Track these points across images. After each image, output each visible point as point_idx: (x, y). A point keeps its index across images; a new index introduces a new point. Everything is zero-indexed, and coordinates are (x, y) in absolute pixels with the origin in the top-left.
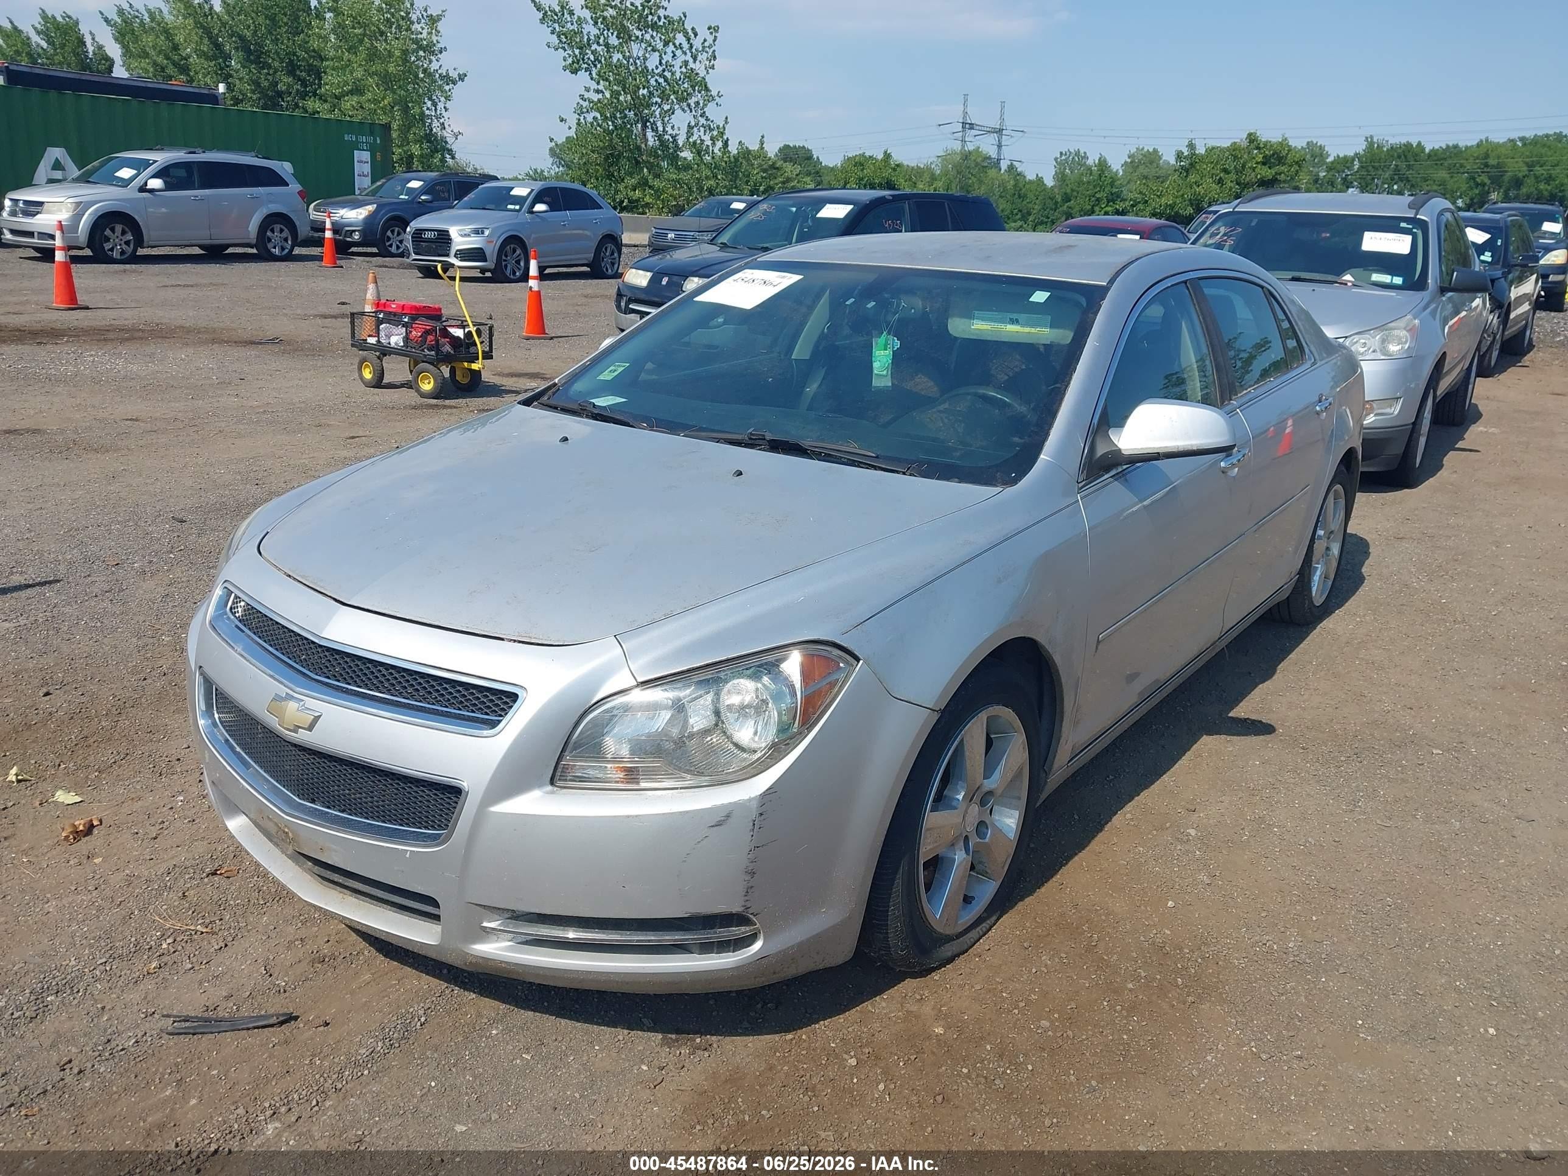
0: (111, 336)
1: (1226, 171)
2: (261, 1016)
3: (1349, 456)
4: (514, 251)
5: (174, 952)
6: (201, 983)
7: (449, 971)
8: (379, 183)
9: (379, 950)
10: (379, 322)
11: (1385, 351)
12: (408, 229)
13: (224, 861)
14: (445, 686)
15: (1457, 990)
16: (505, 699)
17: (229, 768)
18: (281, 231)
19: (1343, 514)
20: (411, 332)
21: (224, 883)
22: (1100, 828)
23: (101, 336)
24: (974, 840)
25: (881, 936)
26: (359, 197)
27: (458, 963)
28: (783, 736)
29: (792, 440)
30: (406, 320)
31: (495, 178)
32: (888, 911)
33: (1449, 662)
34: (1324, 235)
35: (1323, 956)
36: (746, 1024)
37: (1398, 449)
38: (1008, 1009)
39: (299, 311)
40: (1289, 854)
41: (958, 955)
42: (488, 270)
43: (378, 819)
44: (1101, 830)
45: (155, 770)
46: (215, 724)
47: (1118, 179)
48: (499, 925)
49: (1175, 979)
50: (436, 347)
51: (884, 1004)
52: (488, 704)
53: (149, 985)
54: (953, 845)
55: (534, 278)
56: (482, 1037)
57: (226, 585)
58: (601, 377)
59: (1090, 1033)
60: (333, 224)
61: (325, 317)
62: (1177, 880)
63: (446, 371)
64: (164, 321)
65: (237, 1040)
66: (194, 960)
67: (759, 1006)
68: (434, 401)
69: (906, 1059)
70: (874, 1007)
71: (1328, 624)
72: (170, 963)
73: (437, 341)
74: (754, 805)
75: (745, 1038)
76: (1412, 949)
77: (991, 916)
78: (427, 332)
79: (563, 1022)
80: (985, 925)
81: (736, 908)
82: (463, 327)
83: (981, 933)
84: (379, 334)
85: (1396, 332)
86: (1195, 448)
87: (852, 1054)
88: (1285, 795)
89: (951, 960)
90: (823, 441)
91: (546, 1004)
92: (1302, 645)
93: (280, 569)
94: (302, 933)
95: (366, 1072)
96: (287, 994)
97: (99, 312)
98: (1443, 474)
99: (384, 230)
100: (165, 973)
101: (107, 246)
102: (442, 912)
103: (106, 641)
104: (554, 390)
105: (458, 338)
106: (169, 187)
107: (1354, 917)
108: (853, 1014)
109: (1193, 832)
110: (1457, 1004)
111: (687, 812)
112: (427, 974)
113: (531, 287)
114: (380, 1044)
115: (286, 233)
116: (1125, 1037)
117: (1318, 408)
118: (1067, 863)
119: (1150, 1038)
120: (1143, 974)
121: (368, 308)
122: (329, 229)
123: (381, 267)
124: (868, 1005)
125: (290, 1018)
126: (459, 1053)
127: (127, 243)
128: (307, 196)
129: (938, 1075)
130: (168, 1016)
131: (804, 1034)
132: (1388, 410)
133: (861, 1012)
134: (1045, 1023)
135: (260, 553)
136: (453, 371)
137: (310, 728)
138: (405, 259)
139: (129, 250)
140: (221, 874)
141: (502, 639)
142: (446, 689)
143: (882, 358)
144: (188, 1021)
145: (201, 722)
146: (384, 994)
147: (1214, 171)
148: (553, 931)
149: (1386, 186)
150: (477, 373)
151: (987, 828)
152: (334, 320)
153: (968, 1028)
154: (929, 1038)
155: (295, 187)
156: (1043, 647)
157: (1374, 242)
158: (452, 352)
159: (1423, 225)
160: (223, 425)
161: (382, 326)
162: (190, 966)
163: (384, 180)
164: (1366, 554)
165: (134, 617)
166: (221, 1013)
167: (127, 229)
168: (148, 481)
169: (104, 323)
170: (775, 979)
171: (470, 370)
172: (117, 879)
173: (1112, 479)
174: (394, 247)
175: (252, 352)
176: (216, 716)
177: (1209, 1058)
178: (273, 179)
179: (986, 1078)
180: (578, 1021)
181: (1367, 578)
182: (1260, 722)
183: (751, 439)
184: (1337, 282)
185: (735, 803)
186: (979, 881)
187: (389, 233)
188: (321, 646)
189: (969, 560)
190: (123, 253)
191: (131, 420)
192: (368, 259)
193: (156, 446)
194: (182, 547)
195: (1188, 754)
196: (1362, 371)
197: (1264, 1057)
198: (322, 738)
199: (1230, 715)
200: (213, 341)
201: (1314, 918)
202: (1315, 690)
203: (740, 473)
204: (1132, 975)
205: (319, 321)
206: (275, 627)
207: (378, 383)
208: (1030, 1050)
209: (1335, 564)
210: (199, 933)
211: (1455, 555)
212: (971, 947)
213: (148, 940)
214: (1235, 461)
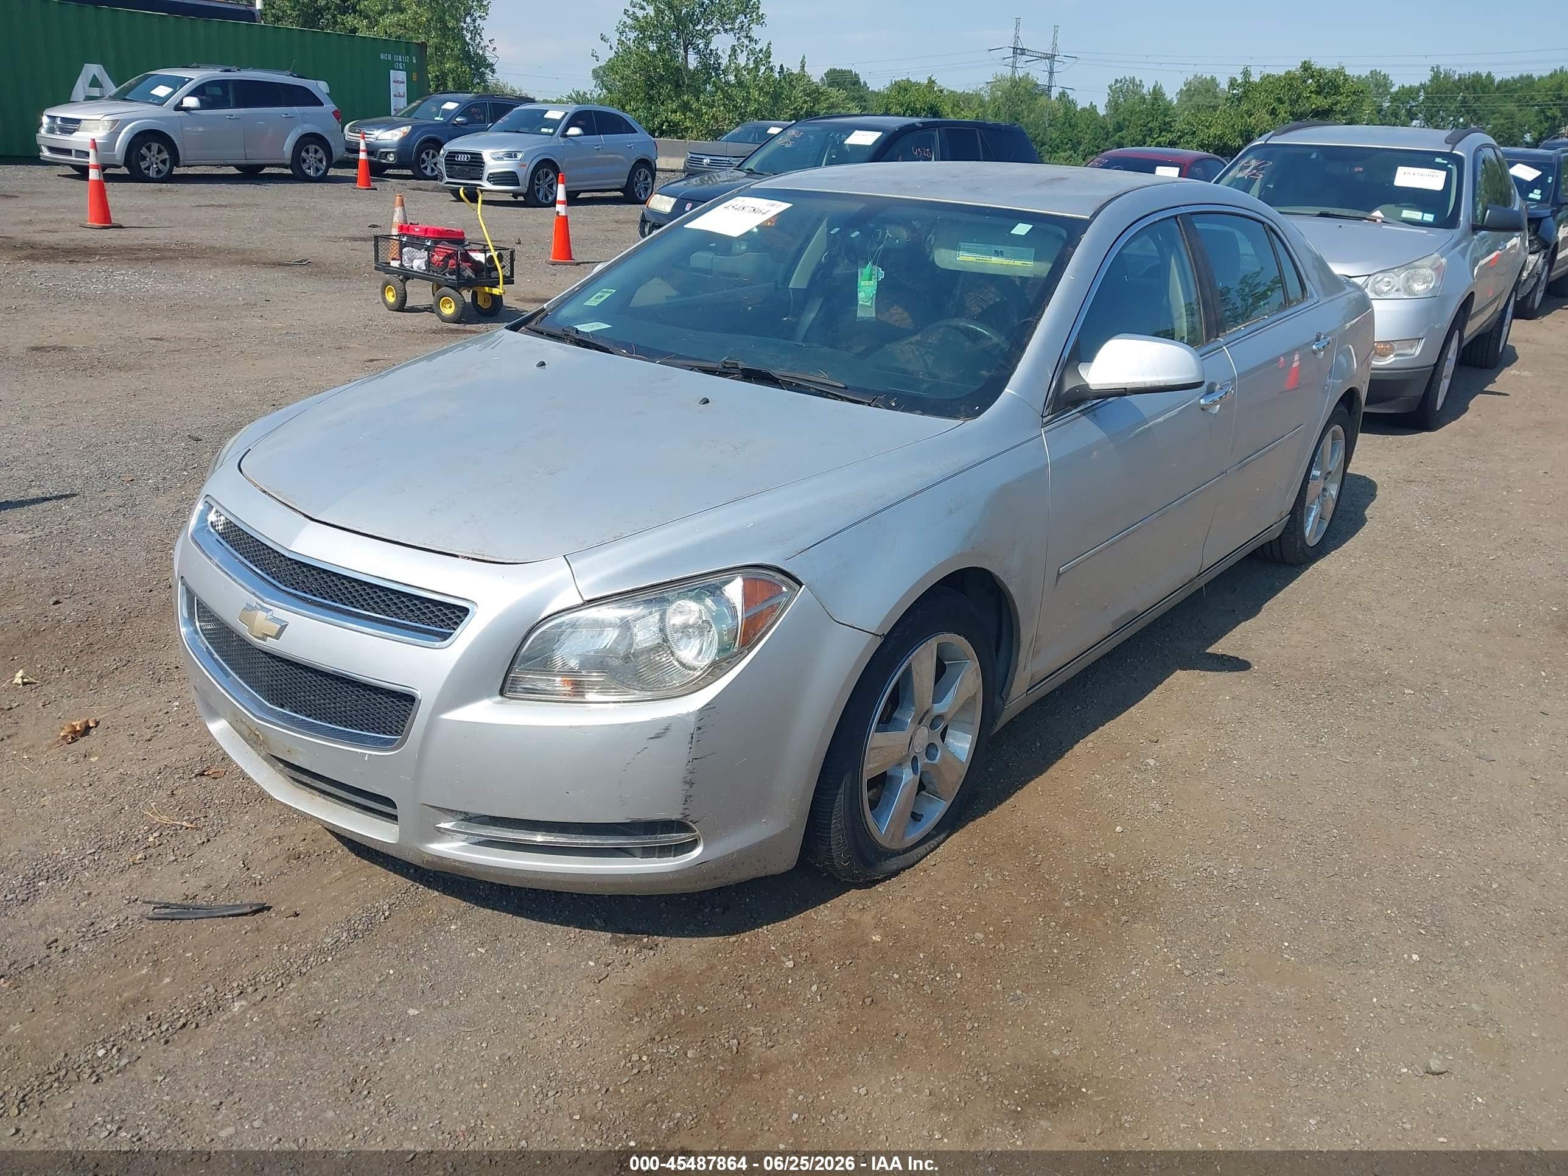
0: (142, 255)
1: (1280, 101)
2: (236, 905)
3: (1349, 397)
4: (547, 175)
5: (160, 845)
6: (182, 873)
7: (416, 871)
8: (414, 104)
9: (352, 850)
10: (403, 246)
11: (1409, 290)
12: (442, 152)
13: (213, 763)
14: (402, 599)
15: (1388, 918)
16: (458, 613)
17: (207, 673)
18: (316, 151)
19: (1342, 454)
20: (433, 256)
21: (211, 783)
22: (1060, 755)
23: (133, 255)
24: (923, 761)
25: (825, 848)
26: (395, 118)
27: (416, 861)
28: (724, 655)
29: (763, 369)
30: (429, 244)
31: (532, 101)
32: (830, 824)
33: (1437, 605)
34: (1356, 169)
35: (1261, 882)
36: (692, 927)
37: (1418, 390)
38: (945, 920)
39: (329, 233)
40: (1244, 785)
41: (904, 869)
42: (520, 195)
43: (340, 723)
44: (1061, 757)
45: (154, 676)
46: (196, 632)
47: (1173, 108)
48: (453, 827)
49: (1113, 899)
50: (458, 272)
51: (827, 912)
52: (442, 617)
53: (134, 874)
54: (900, 764)
55: (562, 203)
56: (441, 931)
57: (207, 499)
58: (588, 303)
59: (1022, 946)
60: (367, 145)
61: (355, 239)
62: (1129, 806)
63: (467, 296)
64: (196, 241)
65: (212, 926)
66: (178, 852)
67: (708, 910)
68: (455, 326)
69: (841, 963)
70: (816, 914)
71: (1321, 564)
72: (155, 856)
73: (458, 265)
74: (693, 719)
75: (690, 939)
76: (1350, 878)
77: (940, 834)
78: (449, 256)
79: (520, 920)
80: (934, 842)
81: (676, 816)
82: (485, 251)
83: (928, 849)
84: (401, 257)
85: (1421, 271)
86: (1162, 384)
87: (790, 957)
88: (1250, 729)
89: (896, 873)
90: (794, 370)
91: (505, 903)
92: (1291, 585)
93: (256, 485)
94: (281, 832)
95: (330, 959)
96: (262, 886)
97: (132, 232)
98: (1466, 417)
99: (419, 154)
100: (150, 864)
101: (143, 165)
102: (398, 812)
103: (116, 553)
104: (542, 315)
105: (480, 262)
106: (204, 105)
107: (1298, 846)
108: (796, 920)
109: (1152, 762)
110: (1385, 931)
111: (628, 724)
112: (395, 872)
113: (558, 212)
114: (345, 934)
115: (321, 154)
116: (1055, 951)
117: (1314, 347)
118: (1022, 788)
119: (1079, 953)
120: (1082, 894)
121: (395, 231)
122: (363, 151)
123: (414, 189)
124: (811, 913)
125: (262, 909)
126: (419, 945)
127: (164, 162)
128: (342, 117)
129: (869, 979)
130: (149, 902)
131: (746, 937)
132: (1408, 351)
133: (804, 919)
134: (979, 936)
135: (241, 471)
136: (475, 296)
137: (277, 637)
138: (438, 182)
139: (165, 169)
140: (208, 775)
141: (457, 556)
142: (403, 602)
143: (867, 288)
144: (168, 907)
145: (183, 630)
146: (354, 889)
147: (1268, 101)
148: (504, 833)
149: (1452, 118)
150: (497, 299)
151: (937, 750)
152: (363, 243)
153: (904, 936)
154: (866, 945)
155: (330, 107)
156: (997, 577)
157: (1407, 177)
158: (473, 276)
159: (1459, 161)
160: (245, 345)
161: (405, 250)
162: (174, 858)
163: (419, 101)
164: (1373, 496)
165: (145, 532)
166: (200, 902)
167: (163, 148)
168: (167, 400)
169: (136, 242)
170: (716, 884)
171: (492, 295)
172: (110, 777)
173: (1079, 414)
174: (429, 169)
175: (278, 274)
176: (198, 624)
177: (1134, 973)
178: (308, 98)
179: (915, 984)
180: (534, 919)
181: (1369, 520)
182: (1237, 658)
183: (724, 367)
184: (1365, 219)
185: (673, 717)
186: (930, 800)
187: (424, 156)
188: (290, 559)
189: (921, 491)
190: (159, 172)
191: (155, 339)
192: (402, 181)
193: (178, 366)
194: (196, 465)
195: (1160, 687)
196: (1373, 311)
197: (1187, 973)
198: (287, 646)
199: (1207, 651)
200: (243, 262)
201: (1258, 847)
202: (1297, 629)
203: (706, 401)
204: (1071, 894)
205: (349, 244)
206: (250, 540)
207: (401, 306)
208: (962, 960)
209: (1331, 506)
210: (184, 828)
211: (1463, 499)
212: (917, 862)
213: (136, 833)
214: (1216, 398)
